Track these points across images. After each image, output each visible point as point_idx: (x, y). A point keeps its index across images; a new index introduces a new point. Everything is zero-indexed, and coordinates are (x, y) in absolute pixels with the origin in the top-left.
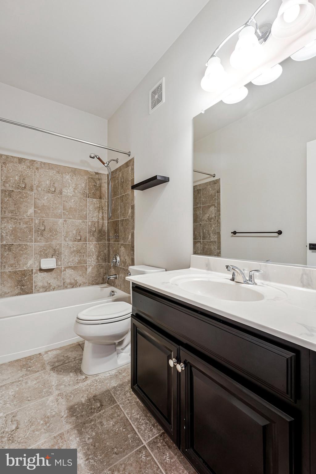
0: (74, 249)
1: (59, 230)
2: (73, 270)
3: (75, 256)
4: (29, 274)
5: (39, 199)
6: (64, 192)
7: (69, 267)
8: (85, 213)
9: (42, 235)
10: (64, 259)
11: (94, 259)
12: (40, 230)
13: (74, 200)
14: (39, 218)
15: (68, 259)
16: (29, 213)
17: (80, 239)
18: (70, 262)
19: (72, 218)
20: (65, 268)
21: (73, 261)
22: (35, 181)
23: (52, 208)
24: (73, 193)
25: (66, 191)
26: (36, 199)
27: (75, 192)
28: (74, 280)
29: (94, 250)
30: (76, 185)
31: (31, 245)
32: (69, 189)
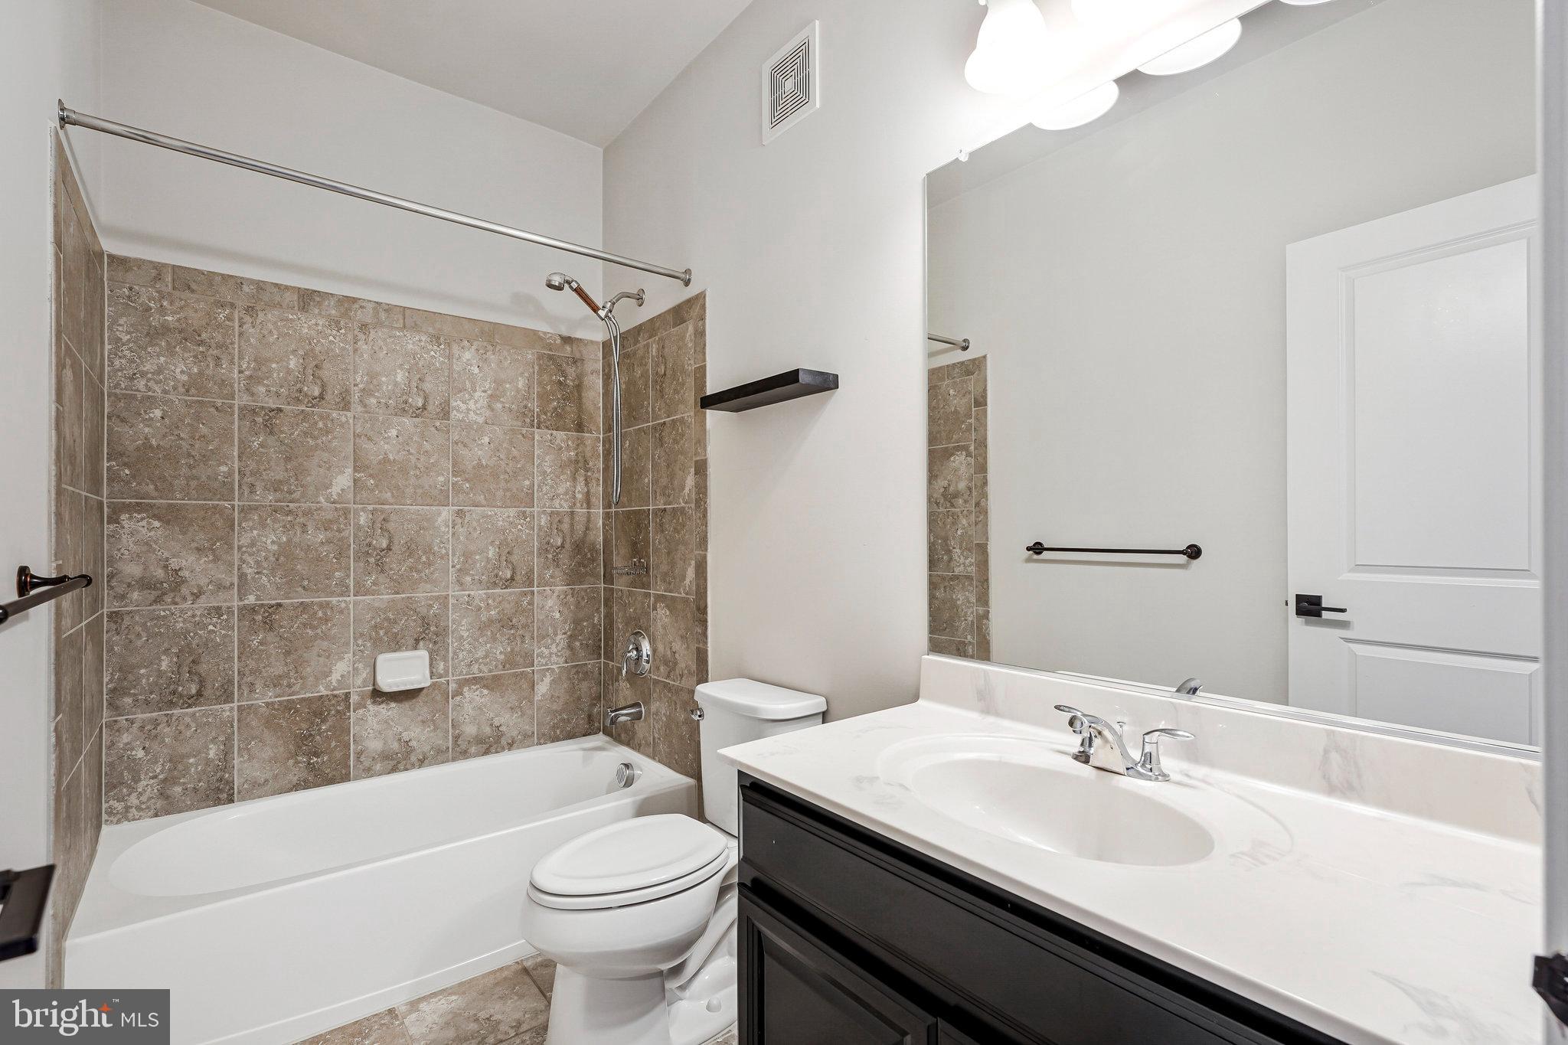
0: (493, 613)
1: (440, 548)
2: (486, 692)
3: (494, 639)
4: (338, 712)
5: (369, 439)
6: (458, 411)
7: (476, 680)
8: (527, 483)
9: (381, 567)
10: (455, 653)
11: (559, 648)
12: (375, 549)
13: (491, 439)
14: (370, 507)
15: (470, 652)
16: (335, 490)
17: (512, 579)
18: (477, 660)
19: (484, 502)
20: (462, 684)
21: (486, 656)
22: (355, 372)
23: (416, 467)
24: (488, 413)
25: (463, 407)
26: (359, 436)
27: (492, 410)
28: (491, 725)
29: (558, 615)
30: (498, 383)
31: (343, 605)
32: (472, 397)
